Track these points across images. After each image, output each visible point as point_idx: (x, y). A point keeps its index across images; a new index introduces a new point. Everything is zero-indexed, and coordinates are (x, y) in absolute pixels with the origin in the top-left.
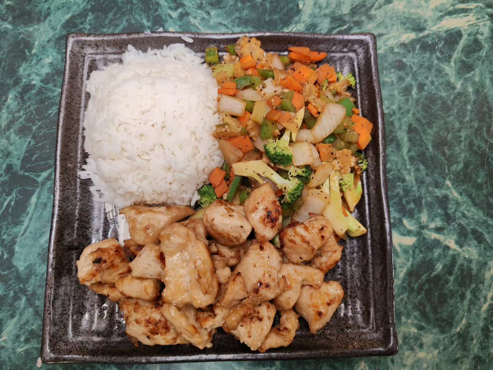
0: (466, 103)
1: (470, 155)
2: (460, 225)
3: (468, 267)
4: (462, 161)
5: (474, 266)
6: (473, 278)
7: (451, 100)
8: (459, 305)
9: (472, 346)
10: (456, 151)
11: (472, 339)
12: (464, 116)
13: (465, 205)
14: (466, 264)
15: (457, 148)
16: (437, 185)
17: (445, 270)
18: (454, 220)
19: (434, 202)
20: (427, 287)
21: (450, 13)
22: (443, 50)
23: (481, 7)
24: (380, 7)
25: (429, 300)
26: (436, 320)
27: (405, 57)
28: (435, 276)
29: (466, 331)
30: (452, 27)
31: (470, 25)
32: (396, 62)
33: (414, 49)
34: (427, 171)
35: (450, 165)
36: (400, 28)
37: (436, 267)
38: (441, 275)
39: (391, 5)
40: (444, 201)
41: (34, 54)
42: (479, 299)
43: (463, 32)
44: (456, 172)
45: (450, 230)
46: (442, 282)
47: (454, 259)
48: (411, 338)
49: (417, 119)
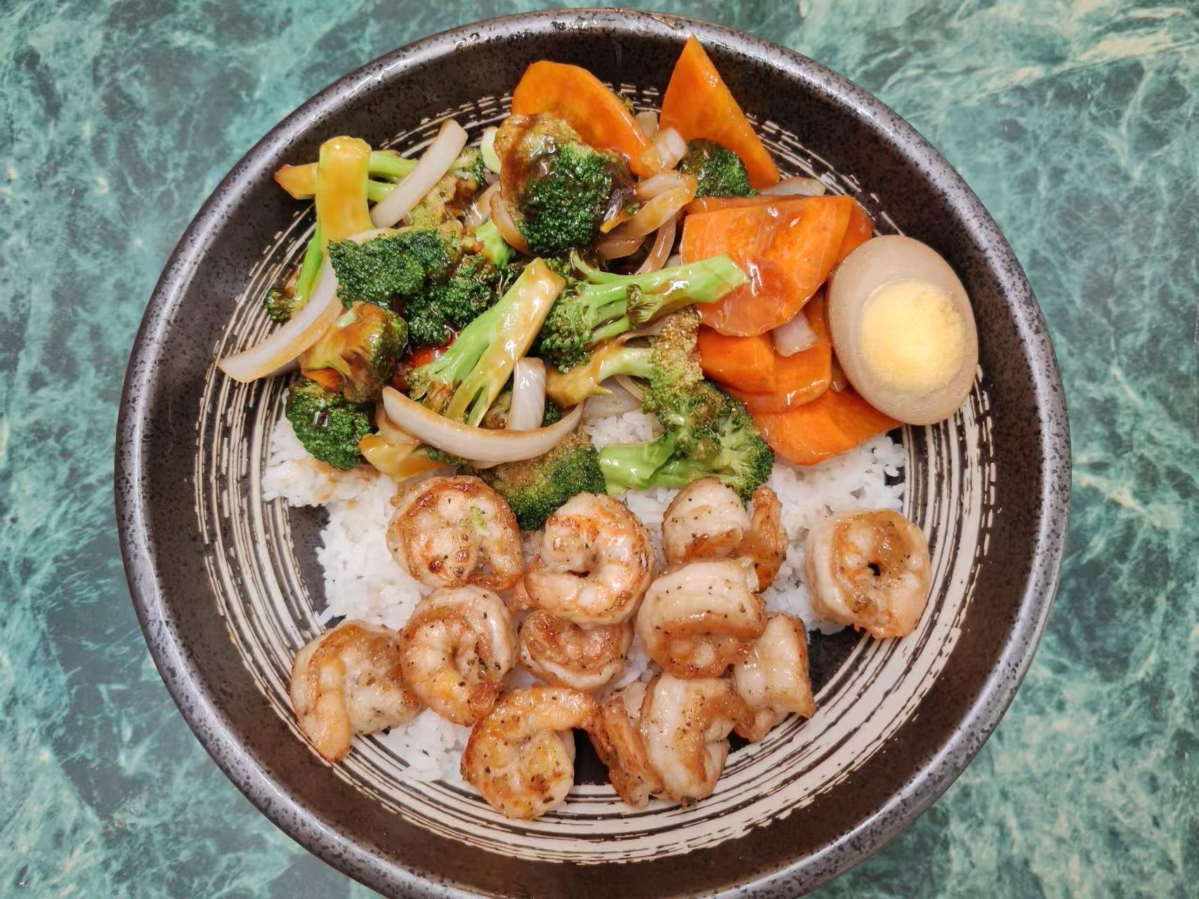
0: (1152, 210)
1: (1164, 314)
2: (1141, 458)
3: (1160, 545)
4: (1146, 328)
5: (1173, 545)
6: (1173, 568)
7: (1121, 203)
8: (1142, 624)
9: (1171, 710)
10: (1133, 306)
11: (1171, 696)
12: (1150, 236)
13: (1153, 418)
14: (1155, 539)
15: (1133, 302)
16: (1092, 376)
17: (1112, 550)
18: (1131, 448)
19: (1086, 411)
20: (1072, 583)
21: (1117, 28)
22: (1104, 102)
23: (1183, 16)
24: (970, 13)
25: (1078, 613)
26: (1094, 653)
27: (1022, 114)
28: (1090, 562)
29: (1159, 679)
30: (1122, 55)
31: (1160, 52)
32: (1003, 123)
33: (1042, 99)
34: (1071, 347)
35: (1120, 334)
36: (1011, 54)
37: (1091, 544)
38: (1103, 559)
39: (992, 10)
40: (1106, 410)
41: (261, 101)
42: (1185, 614)
43: (1145, 66)
44: (1133, 349)
45: (1122, 469)
46: (1104, 575)
47: (1130, 529)
48: (1039, 689)
49: (1047, 241)
